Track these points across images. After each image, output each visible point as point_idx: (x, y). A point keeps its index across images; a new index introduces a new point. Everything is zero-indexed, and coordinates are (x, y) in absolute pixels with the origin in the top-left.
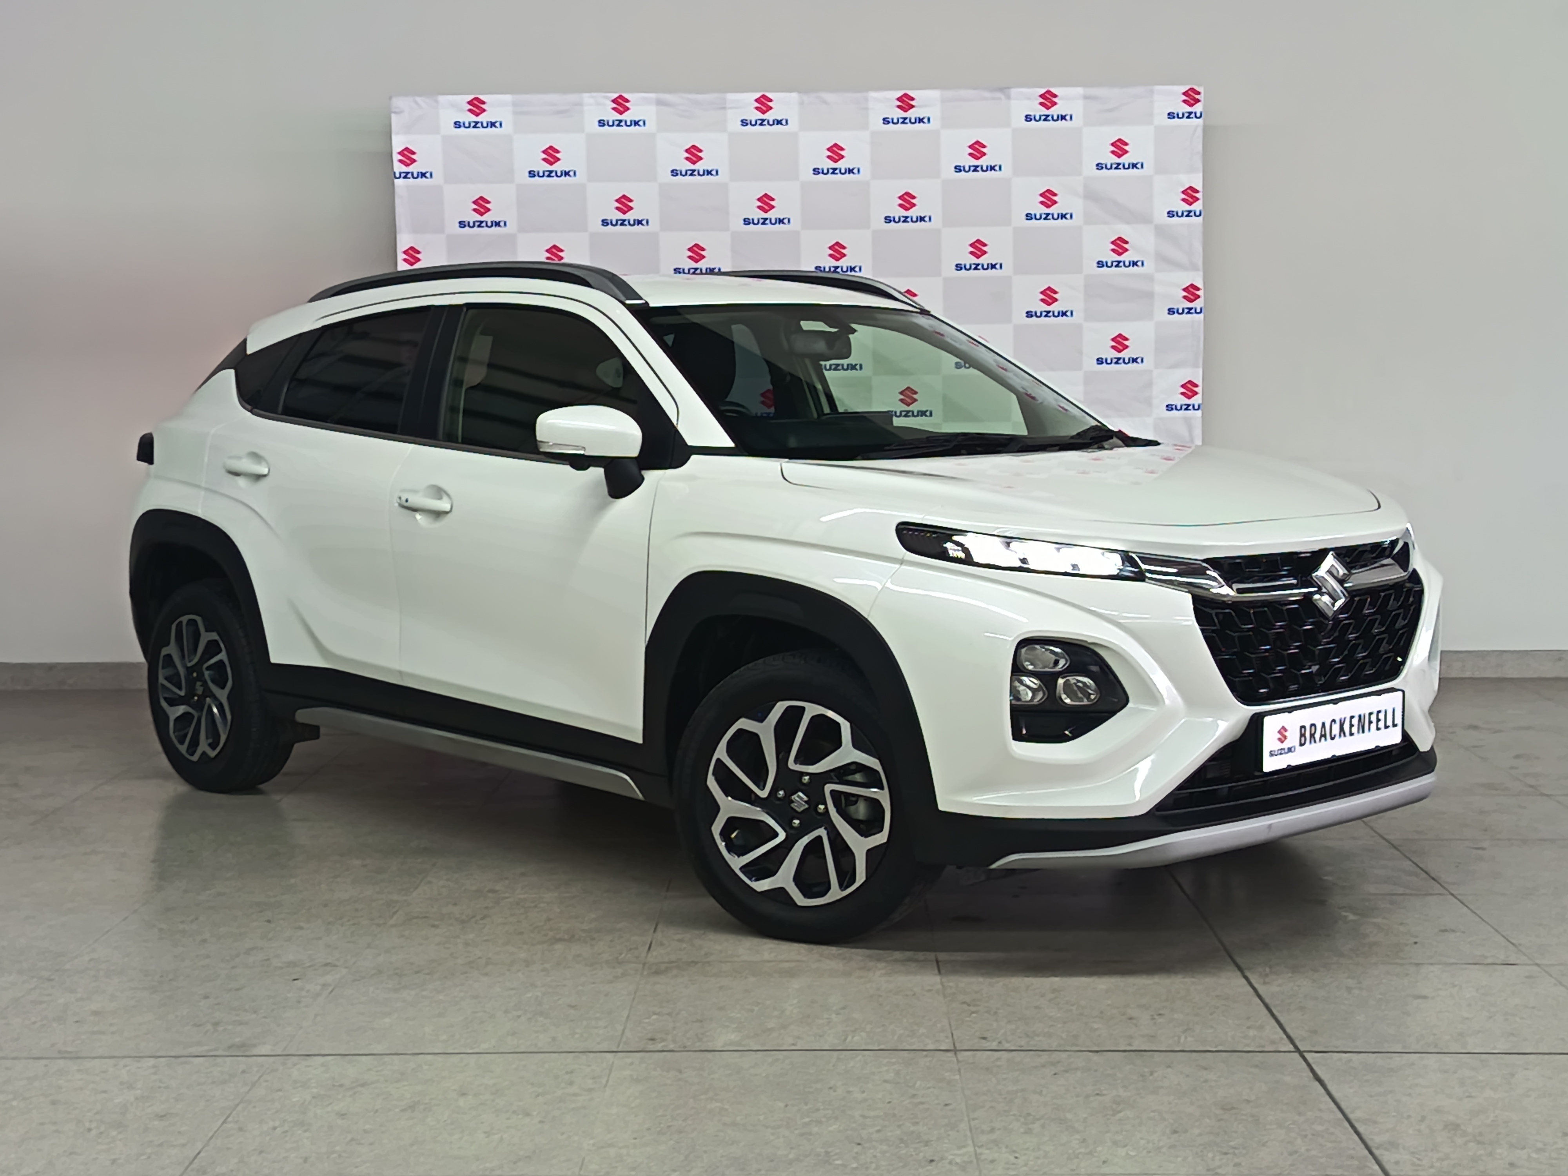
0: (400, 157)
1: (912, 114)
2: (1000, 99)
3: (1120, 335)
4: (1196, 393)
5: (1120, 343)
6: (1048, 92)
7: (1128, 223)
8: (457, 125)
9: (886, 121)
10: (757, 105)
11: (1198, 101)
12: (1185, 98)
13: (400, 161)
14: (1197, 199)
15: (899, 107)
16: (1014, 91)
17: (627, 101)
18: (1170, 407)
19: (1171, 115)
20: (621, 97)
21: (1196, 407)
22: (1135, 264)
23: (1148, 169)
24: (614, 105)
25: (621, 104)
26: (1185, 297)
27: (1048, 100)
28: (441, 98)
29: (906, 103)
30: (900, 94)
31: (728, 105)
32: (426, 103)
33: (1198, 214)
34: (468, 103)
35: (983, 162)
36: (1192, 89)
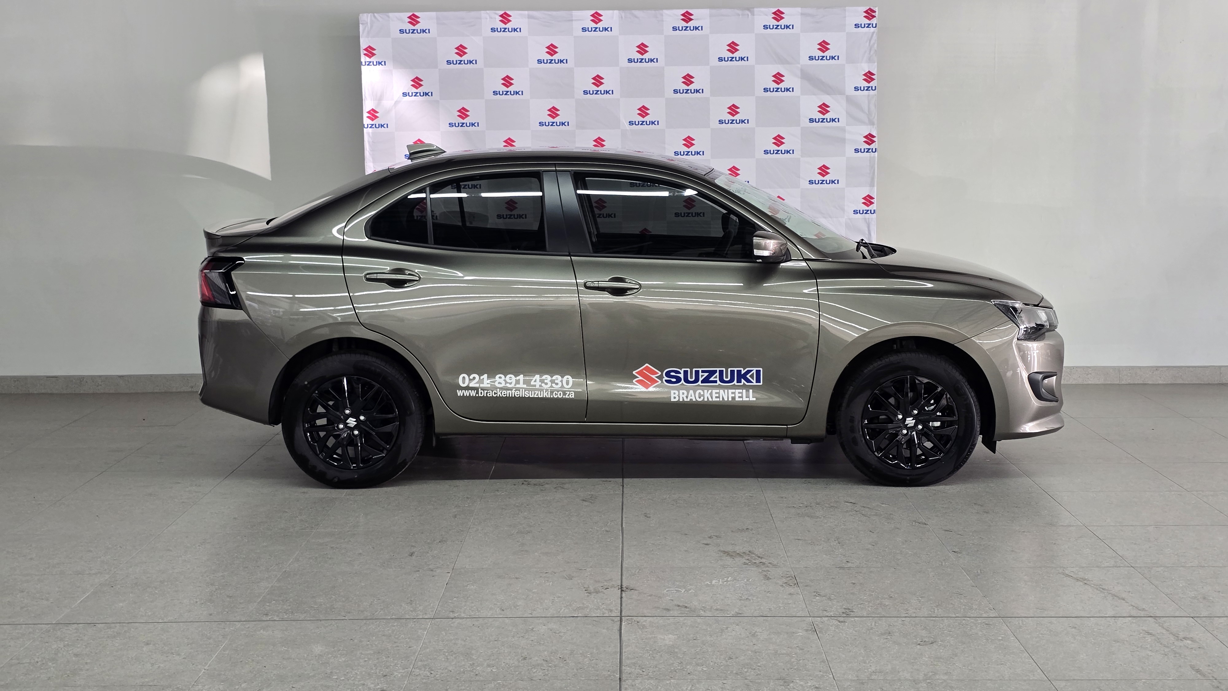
0: (366, 52)
1: (691, 24)
2: (748, 15)
3: (824, 166)
4: (872, 203)
5: (824, 170)
6: (778, 11)
7: (828, 94)
8: (402, 31)
9: (675, 29)
10: (592, 18)
11: (874, 17)
12: (866, 15)
13: (365, 54)
14: (874, 79)
15: (682, 19)
16: (756, 10)
17: (510, 16)
18: (855, 212)
19: (857, 26)
20: (505, 13)
21: (872, 212)
22: (833, 120)
23: (842, 60)
24: (501, 19)
25: (505, 18)
26: (865, 142)
27: (778, 15)
28: (391, 15)
29: (687, 17)
30: (683, 11)
31: (573, 19)
32: (381, 17)
33: (874, 89)
34: (408, 17)
35: (737, 55)
36: (870, 9)
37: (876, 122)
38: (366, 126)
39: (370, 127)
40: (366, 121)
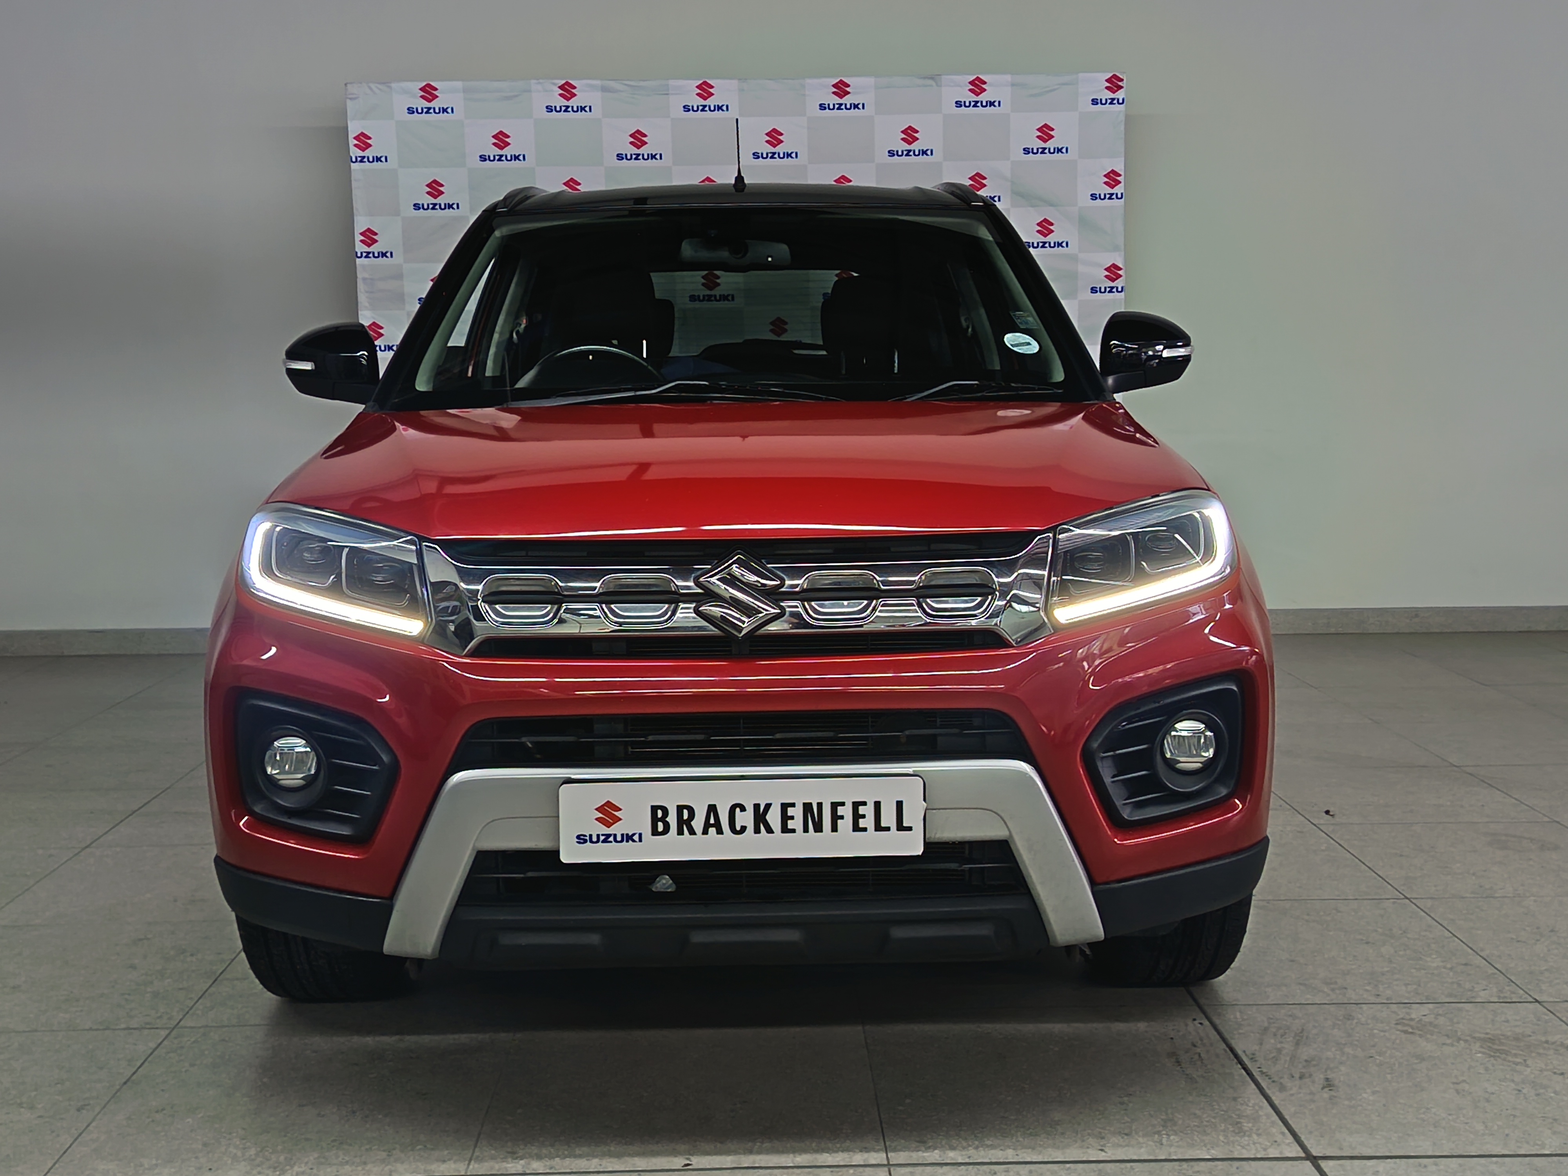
0: (356, 142)
1: (847, 100)
2: (931, 86)
6: (978, 79)
7: (1053, 206)
8: (411, 111)
9: (822, 107)
10: (699, 91)
11: (1121, 87)
12: (1108, 84)
13: (356, 145)
14: (1120, 182)
15: (834, 93)
16: (944, 78)
17: (574, 88)
19: (1095, 102)
20: (567, 83)
22: (1059, 245)
23: (1072, 154)
24: (561, 92)
25: (568, 91)
26: (1106, 277)
27: (978, 86)
28: (393, 85)
29: (841, 89)
30: (835, 81)
31: (670, 92)
32: (380, 89)
33: (1119, 196)
34: (421, 89)
35: (916, 146)
36: (1114, 76)
37: (1123, 247)
38: (359, 255)
39: (366, 257)
40: (360, 248)
